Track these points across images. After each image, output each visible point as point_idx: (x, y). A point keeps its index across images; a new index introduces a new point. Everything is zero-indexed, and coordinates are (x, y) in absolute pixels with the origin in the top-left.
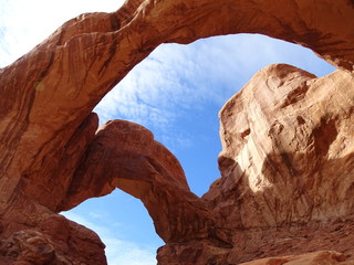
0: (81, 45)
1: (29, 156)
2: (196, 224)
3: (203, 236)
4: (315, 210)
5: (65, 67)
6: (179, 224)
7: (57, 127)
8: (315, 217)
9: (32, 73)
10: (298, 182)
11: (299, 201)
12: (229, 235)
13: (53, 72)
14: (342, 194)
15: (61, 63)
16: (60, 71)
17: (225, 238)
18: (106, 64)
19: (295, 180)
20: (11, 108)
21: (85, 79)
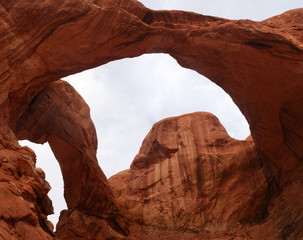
0: (118, 16)
1: (21, 81)
2: (103, 205)
3: (104, 216)
4: (208, 224)
5: (93, 25)
6: (90, 199)
7: (52, 68)
8: (206, 229)
9: (63, 13)
10: (202, 202)
11: (198, 215)
12: (127, 224)
13: (80, 22)
14: (226, 216)
15: (92, 20)
16: (86, 26)
17: (123, 225)
18: (127, 44)
19: (200, 200)
20: (28, 31)
21: (103, 44)
